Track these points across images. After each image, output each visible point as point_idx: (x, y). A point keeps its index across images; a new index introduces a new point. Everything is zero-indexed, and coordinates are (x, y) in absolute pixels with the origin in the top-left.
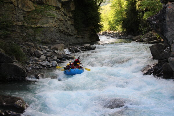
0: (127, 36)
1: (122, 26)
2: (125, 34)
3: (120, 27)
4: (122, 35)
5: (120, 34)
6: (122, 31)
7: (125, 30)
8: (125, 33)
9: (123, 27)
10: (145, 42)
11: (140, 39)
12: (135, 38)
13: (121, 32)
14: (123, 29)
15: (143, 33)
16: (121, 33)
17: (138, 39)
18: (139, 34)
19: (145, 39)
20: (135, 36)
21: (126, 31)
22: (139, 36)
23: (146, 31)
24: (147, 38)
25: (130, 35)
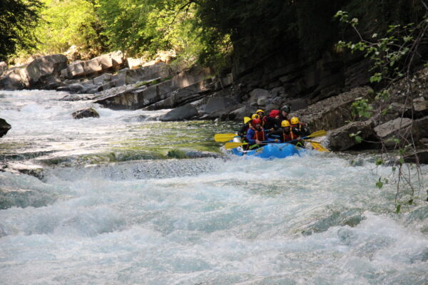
0: (243, 97)
1: (202, 14)
2: (230, 79)
3: (183, 23)
4: (202, 88)
5: (186, 84)
6: (202, 56)
7: (225, 45)
8: (225, 72)
9: (207, 24)
10: (390, 148)
11: (351, 124)
12: (309, 118)
13: (190, 59)
14: (212, 41)
15: (376, 78)
16: (191, 72)
17: (335, 123)
18: (340, 86)
19: (398, 123)
20: (311, 94)
21: (232, 57)
22: (340, 100)
23: (401, 63)
24: (407, 115)
25: (269, 89)
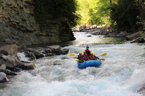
0: (118, 33)
1: (111, 18)
2: (116, 30)
3: (107, 19)
4: (111, 31)
5: (108, 30)
6: (111, 25)
7: (115, 23)
8: (115, 28)
9: (112, 20)
11: (139, 38)
12: (131, 37)
13: (109, 26)
14: (113, 23)
16: (109, 28)
17: (136, 37)
18: (137, 31)
20: (132, 32)
21: (116, 25)
22: (137, 33)
25: (123, 31)
